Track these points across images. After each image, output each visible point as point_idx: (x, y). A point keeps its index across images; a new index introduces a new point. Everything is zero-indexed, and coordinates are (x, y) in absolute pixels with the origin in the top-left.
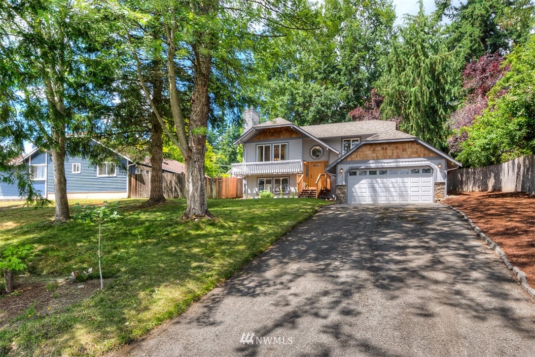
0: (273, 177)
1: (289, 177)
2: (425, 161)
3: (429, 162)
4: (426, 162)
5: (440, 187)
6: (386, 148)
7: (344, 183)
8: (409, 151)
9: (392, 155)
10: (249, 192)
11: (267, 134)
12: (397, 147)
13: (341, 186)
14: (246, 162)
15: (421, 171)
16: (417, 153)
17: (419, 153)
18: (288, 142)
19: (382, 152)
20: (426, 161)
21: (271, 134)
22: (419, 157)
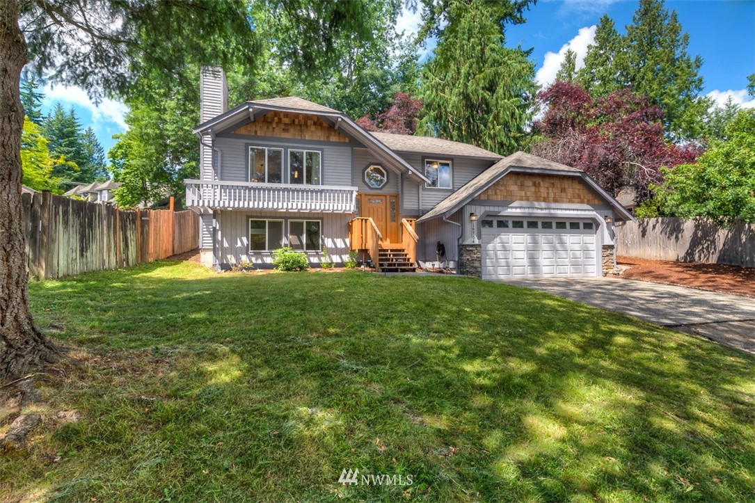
0: (286, 218)
1: (322, 219)
2: (589, 210)
3: (594, 213)
4: (591, 213)
5: (608, 252)
6: (539, 184)
7: (477, 242)
8: (570, 192)
9: (548, 197)
10: (226, 245)
11: (274, 125)
12: (553, 183)
13: (472, 246)
14: (221, 179)
15: (581, 226)
16: (579, 197)
17: (582, 198)
18: (322, 150)
19: (533, 189)
20: (591, 210)
21: (283, 127)
22: (582, 202)
